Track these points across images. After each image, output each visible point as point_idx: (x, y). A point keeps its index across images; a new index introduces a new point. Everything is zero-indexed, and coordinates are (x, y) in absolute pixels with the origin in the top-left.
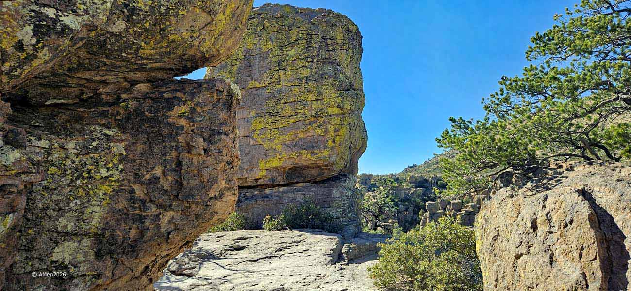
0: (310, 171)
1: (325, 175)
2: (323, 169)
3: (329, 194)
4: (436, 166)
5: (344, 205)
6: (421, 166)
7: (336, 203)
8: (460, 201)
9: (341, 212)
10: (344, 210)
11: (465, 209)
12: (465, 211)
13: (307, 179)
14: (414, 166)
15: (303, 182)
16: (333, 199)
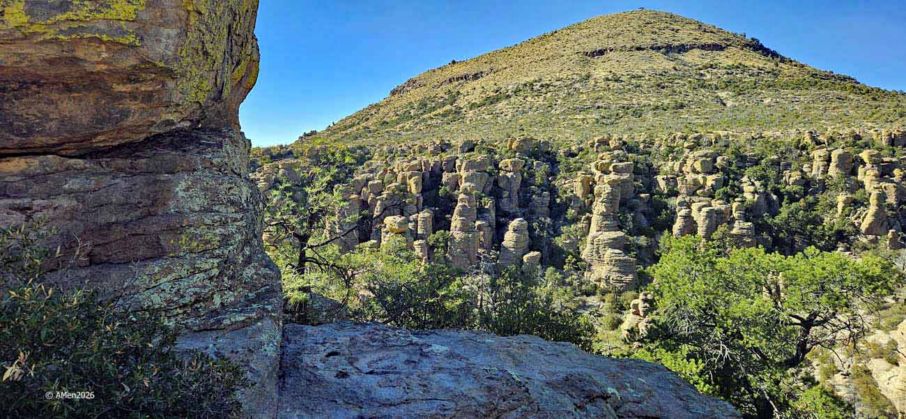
0: (51, 102)
1: (129, 121)
2: (120, 97)
3: (156, 201)
4: (344, 132)
5: (225, 240)
6: (323, 133)
7: (193, 237)
8: (380, 181)
9: (215, 272)
10: (226, 262)
11: (388, 192)
12: (388, 194)
13: (39, 140)
14: (313, 133)
15: (26, 151)
16: (174, 222)
